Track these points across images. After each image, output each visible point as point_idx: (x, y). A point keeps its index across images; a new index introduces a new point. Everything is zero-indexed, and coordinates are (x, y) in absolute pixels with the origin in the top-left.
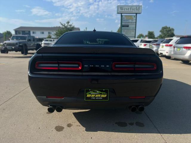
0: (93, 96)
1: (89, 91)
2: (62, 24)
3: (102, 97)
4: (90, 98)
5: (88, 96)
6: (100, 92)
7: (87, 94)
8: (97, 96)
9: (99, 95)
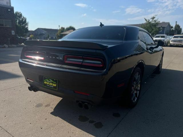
0: (48, 83)
1: (46, 79)
2: (146, 20)
3: (53, 86)
4: (46, 85)
5: (45, 83)
6: (53, 81)
7: (44, 81)
8: (50, 84)
9: (51, 84)
